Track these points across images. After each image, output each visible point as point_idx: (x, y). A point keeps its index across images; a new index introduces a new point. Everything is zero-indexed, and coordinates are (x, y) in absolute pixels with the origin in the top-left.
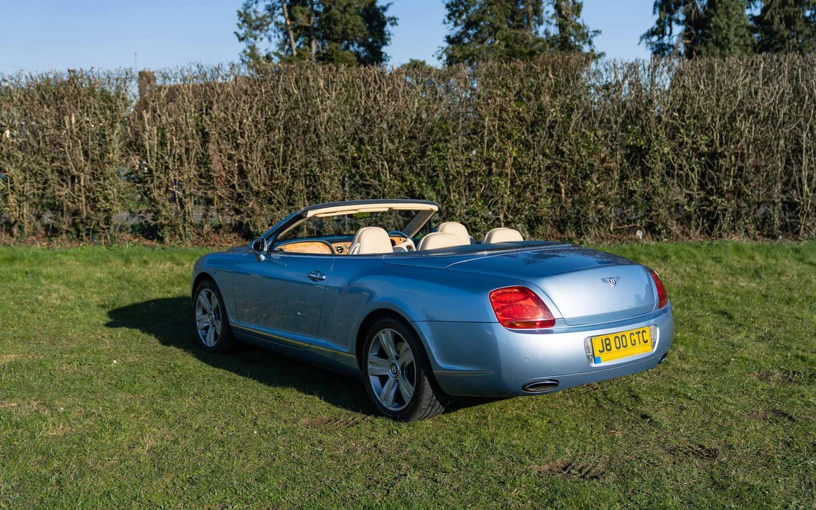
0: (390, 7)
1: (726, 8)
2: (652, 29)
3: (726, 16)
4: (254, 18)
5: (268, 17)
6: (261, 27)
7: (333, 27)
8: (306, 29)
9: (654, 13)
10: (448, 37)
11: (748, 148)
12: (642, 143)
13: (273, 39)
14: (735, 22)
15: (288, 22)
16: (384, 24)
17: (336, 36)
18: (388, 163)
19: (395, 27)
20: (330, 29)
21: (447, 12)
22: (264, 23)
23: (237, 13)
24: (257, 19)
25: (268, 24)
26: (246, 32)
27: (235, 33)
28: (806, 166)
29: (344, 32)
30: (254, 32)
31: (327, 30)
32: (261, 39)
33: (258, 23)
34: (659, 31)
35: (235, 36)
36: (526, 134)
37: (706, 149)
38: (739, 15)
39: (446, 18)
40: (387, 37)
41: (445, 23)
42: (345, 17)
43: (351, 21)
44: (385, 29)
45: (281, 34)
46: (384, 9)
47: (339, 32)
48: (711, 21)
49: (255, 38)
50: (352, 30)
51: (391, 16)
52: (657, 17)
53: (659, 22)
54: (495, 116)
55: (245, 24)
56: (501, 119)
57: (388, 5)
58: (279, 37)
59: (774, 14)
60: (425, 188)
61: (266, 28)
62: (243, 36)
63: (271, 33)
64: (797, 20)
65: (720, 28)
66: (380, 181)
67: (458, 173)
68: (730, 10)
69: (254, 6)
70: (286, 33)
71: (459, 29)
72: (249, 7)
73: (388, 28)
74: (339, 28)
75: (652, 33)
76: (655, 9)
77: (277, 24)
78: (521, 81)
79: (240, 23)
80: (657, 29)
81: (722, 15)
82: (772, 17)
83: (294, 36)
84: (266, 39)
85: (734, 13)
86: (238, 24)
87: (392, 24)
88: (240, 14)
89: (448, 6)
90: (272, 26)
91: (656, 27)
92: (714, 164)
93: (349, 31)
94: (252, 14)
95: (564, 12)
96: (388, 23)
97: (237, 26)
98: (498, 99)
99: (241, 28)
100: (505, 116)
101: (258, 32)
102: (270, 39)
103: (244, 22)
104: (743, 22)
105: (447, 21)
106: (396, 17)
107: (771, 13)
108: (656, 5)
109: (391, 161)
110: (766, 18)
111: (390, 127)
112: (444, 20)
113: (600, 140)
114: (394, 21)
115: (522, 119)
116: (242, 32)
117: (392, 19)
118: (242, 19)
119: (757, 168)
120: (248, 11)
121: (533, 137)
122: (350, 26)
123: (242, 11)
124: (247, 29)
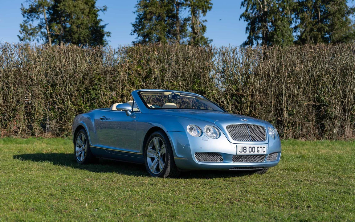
0: (107, 26)
1: (282, 31)
2: (246, 41)
3: (281, 36)
4: (29, 28)
5: (37, 28)
6: (32, 34)
7: (73, 35)
8: (58, 35)
9: (246, 32)
10: (134, 42)
11: (256, 92)
12: (203, 89)
13: (39, 40)
14: (287, 39)
15: (49, 32)
16: (103, 35)
17: (74, 41)
18: (69, 96)
19: (109, 37)
20: (71, 36)
21: (133, 29)
22: (35, 32)
23: (20, 25)
24: (31, 29)
25: (37, 33)
26: (24, 36)
27: (18, 36)
28: (285, 102)
29: (79, 38)
30: (29, 37)
31: (69, 37)
32: (33, 40)
33: (31, 31)
34: (249, 42)
35: (18, 37)
36: (142, 82)
37: (236, 92)
38: (289, 35)
39: (132, 31)
40: (105, 42)
41: (132, 35)
42: (80, 31)
43: (83, 33)
44: (104, 39)
45: (44, 39)
46: (103, 27)
47: (76, 38)
48: (274, 38)
49: (29, 39)
50: (83, 37)
51: (107, 31)
52: (248, 35)
53: (249, 38)
54: (126, 73)
55: (24, 32)
56: (129, 74)
57: (105, 25)
58: (43, 40)
59: (307, 35)
60: (88, 109)
61: (36, 35)
62: (22, 38)
63: (39, 38)
64: (318, 38)
65: (278, 41)
66: (64, 105)
67: (106, 101)
68: (284, 32)
69: (31, 22)
70: (47, 38)
71: (140, 38)
72: (27, 23)
73: (106, 38)
74: (76, 36)
75: (246, 44)
76: (246, 31)
77: (42, 32)
78: (140, 55)
79: (21, 31)
80: (248, 42)
81: (279, 35)
82: (306, 37)
83: (51, 40)
84: (36, 41)
85: (286, 34)
86: (20, 31)
87: (108, 36)
88: (21, 26)
89: (134, 25)
90: (39, 33)
91: (247, 40)
92: (239, 100)
93: (81, 38)
94: (29, 26)
95: (196, 31)
96: (105, 35)
97: (19, 32)
98: (127, 64)
99: (21, 34)
100: (130, 72)
101: (31, 36)
102: (38, 40)
103: (23, 30)
104: (291, 39)
105: (133, 33)
106: (110, 32)
107: (306, 35)
108: (247, 29)
109: (71, 95)
110: (303, 37)
111: (70, 77)
112: (131, 33)
113: (180, 86)
114: (109, 34)
115: (140, 74)
116: (22, 36)
117: (108, 33)
118: (22, 29)
119: (261, 103)
120: (26, 24)
121: (145, 84)
122: (82, 35)
123: (23, 24)
124: (25, 35)
